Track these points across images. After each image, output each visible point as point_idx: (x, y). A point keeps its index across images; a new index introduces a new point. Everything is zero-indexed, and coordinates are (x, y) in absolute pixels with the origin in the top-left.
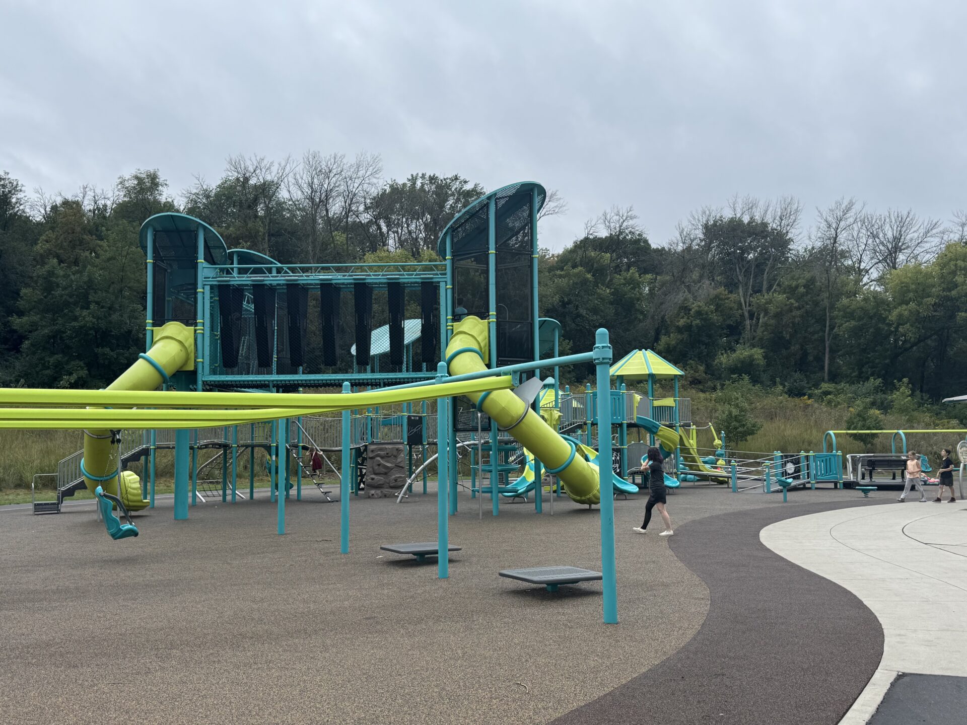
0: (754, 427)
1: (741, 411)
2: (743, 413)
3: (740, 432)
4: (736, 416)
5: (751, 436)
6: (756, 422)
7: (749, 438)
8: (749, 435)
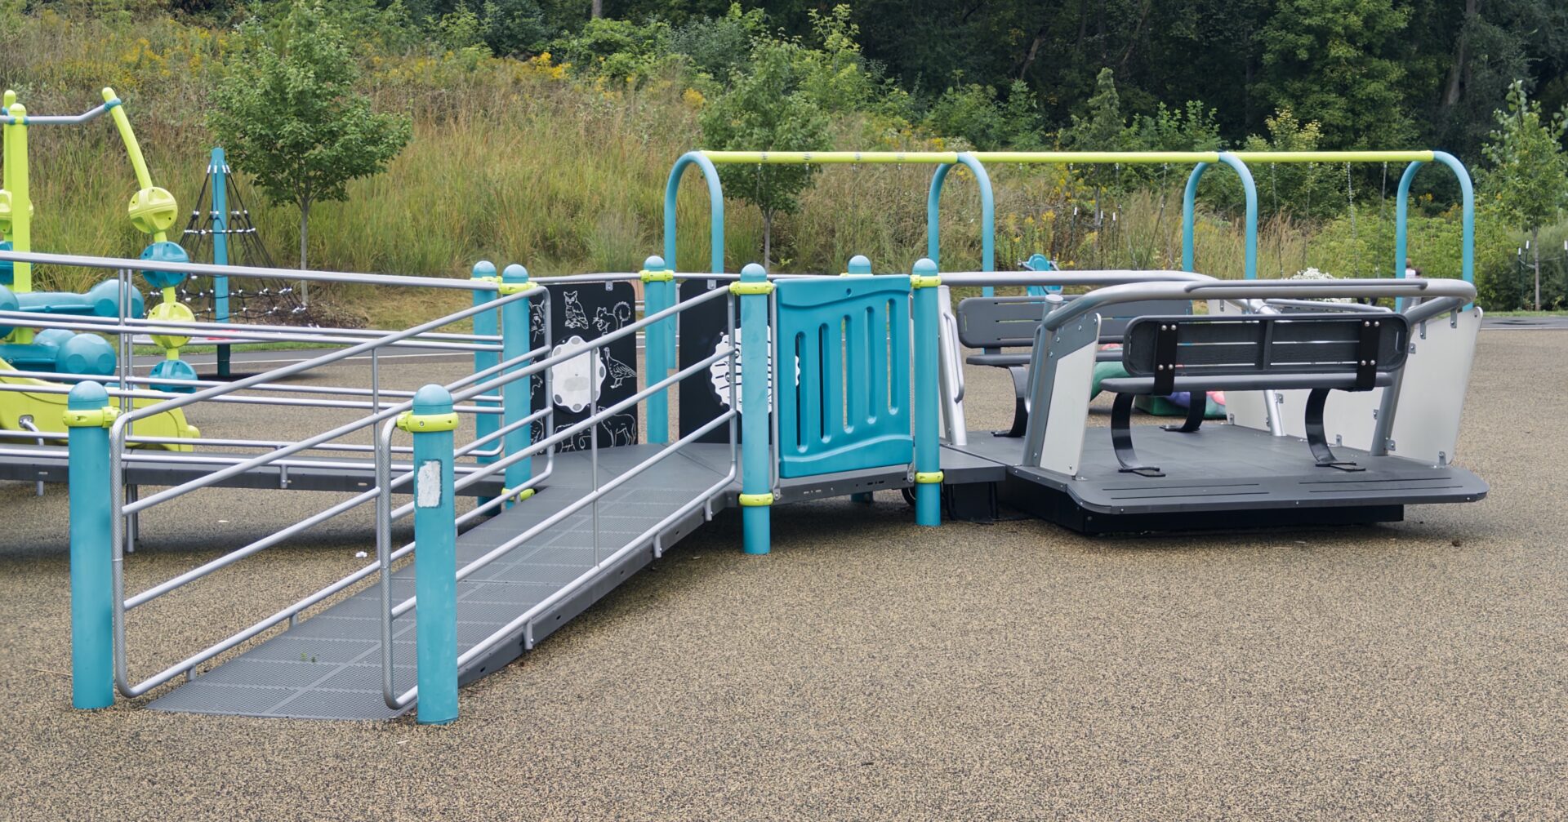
0: (374, 142)
1: (325, 75)
2: (329, 86)
3: (317, 164)
4: (301, 95)
5: (363, 181)
6: (383, 124)
7: (354, 186)
8: (356, 172)
